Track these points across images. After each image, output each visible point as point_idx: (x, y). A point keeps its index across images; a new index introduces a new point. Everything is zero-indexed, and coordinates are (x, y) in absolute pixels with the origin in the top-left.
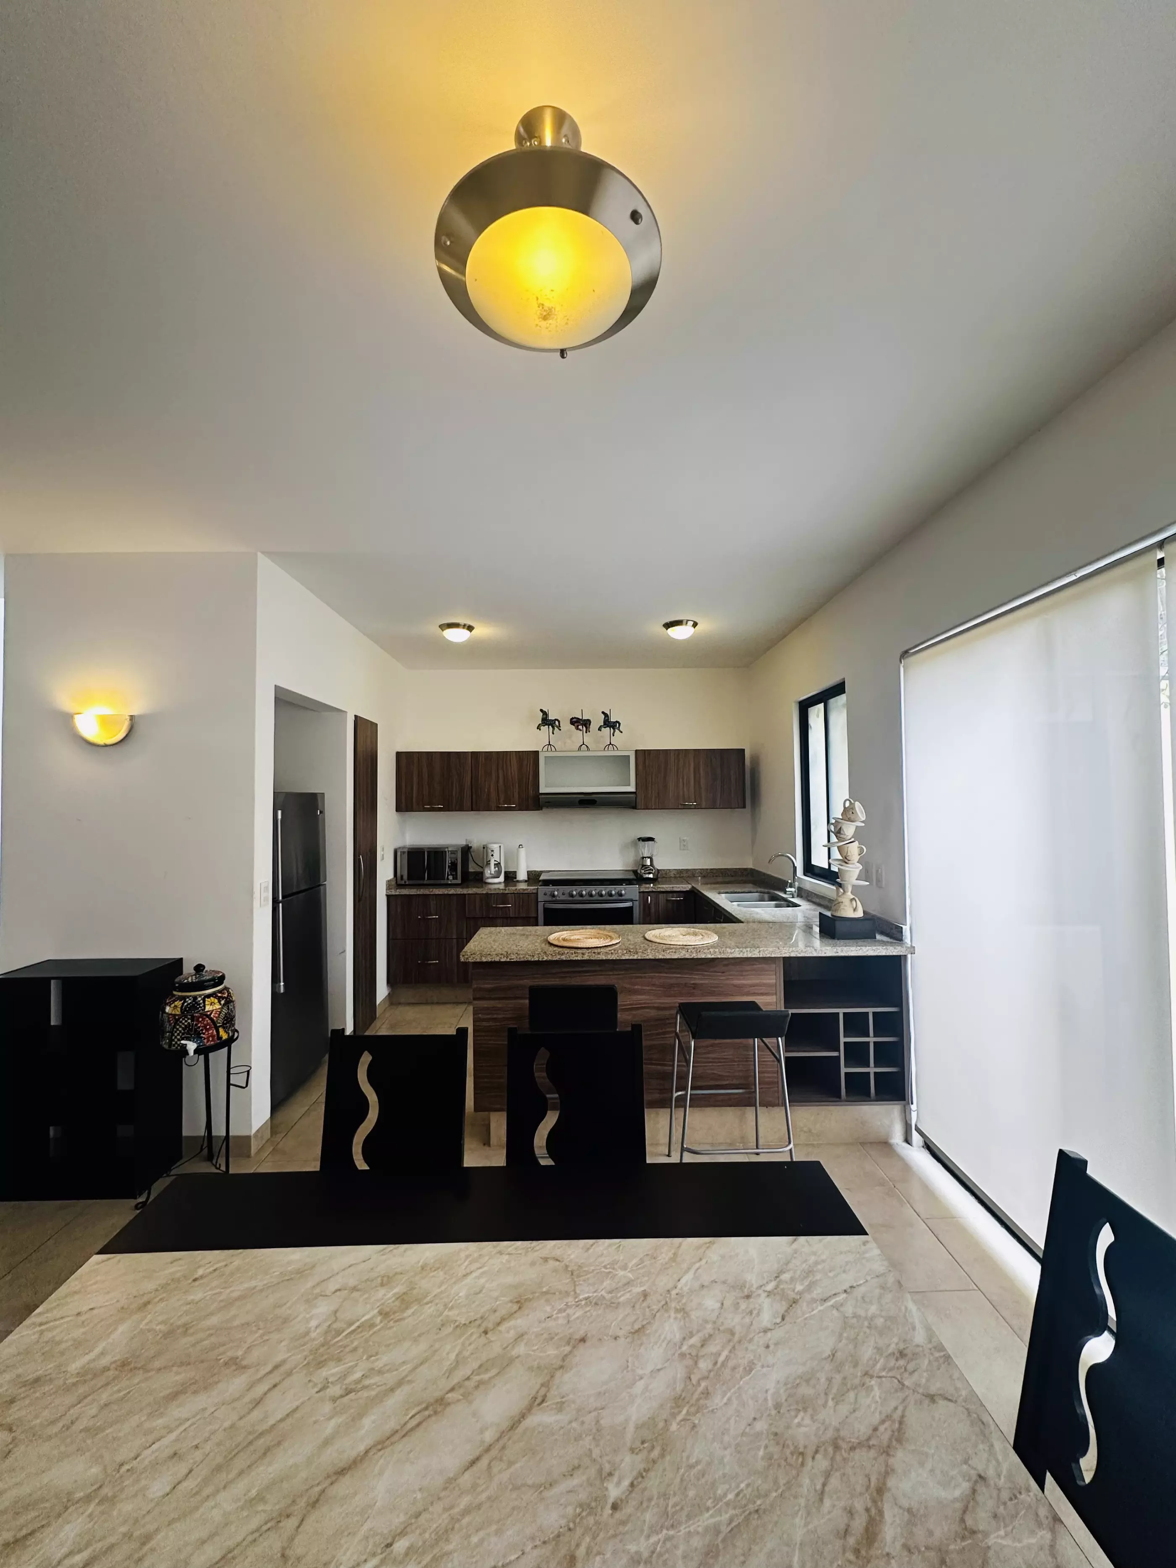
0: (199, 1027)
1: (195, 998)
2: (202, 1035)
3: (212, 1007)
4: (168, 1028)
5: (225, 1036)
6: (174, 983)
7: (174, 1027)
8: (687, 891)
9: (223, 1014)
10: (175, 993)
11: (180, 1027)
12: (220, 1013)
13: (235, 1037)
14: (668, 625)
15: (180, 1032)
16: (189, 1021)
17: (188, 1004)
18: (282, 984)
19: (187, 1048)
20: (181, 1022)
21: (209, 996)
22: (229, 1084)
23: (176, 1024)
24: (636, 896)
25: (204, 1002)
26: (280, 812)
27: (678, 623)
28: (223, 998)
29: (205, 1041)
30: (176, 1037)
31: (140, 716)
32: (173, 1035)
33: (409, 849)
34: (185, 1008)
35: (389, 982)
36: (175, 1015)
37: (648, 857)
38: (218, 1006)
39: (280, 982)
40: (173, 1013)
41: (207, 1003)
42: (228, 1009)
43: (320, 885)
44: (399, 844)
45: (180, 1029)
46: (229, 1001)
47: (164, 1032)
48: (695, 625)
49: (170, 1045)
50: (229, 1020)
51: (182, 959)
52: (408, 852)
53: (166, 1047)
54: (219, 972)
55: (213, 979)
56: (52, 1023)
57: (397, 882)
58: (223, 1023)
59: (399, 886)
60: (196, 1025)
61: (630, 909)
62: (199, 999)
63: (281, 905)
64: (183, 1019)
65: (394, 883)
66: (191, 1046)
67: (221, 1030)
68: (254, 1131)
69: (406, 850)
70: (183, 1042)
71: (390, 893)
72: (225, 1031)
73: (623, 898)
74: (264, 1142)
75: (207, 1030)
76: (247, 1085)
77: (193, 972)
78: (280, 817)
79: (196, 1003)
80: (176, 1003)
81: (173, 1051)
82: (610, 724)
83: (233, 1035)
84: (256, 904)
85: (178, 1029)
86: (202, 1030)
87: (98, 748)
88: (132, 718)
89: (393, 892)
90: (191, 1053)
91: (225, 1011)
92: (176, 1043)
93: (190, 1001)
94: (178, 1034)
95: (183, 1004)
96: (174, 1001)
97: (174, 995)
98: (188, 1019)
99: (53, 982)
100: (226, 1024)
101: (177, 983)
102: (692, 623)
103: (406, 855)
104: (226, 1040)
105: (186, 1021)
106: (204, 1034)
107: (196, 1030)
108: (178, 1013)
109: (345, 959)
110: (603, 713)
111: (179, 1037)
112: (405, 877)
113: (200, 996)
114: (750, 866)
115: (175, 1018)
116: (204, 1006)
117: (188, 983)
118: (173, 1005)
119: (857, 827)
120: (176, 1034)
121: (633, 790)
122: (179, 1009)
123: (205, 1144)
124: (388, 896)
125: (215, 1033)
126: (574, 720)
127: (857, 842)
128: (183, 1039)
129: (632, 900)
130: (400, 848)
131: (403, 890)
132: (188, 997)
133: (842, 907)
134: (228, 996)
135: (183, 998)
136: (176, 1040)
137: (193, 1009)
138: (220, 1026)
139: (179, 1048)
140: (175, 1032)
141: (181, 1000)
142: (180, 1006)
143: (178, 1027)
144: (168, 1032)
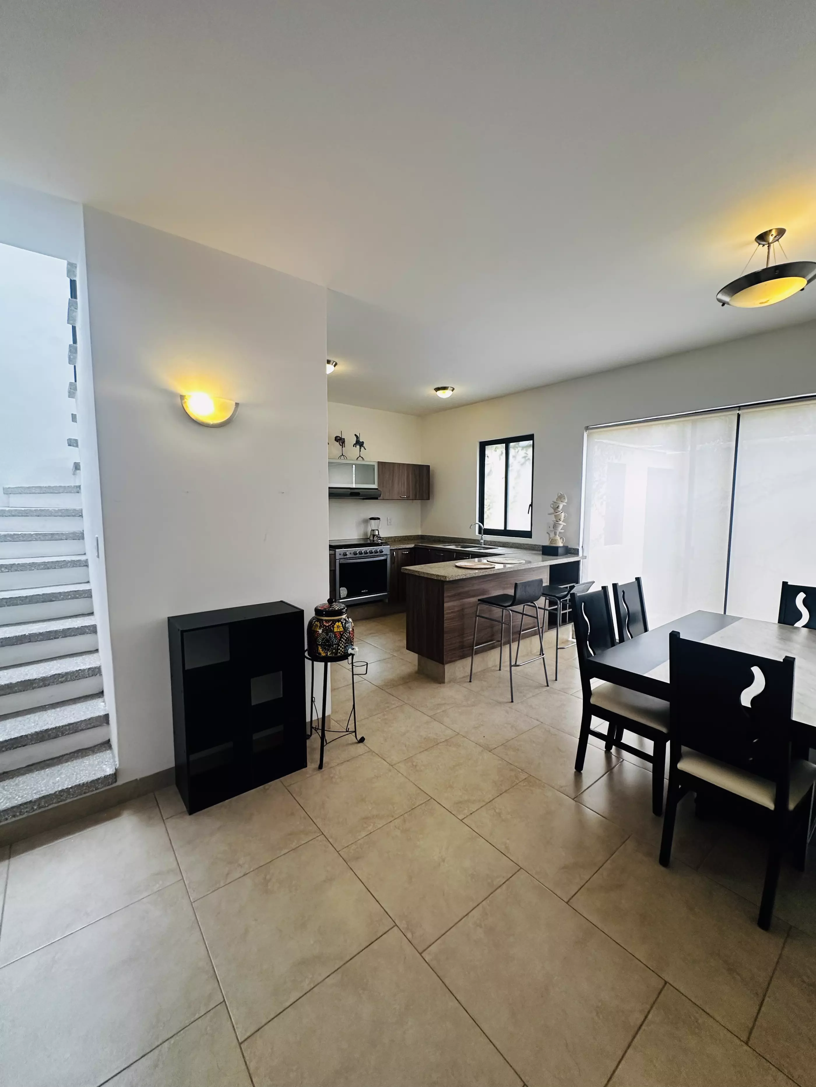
0: (351, 638)
7: (340, 640)
8: (412, 548)
11: (344, 639)
14: (437, 389)
23: (341, 637)
24: (388, 553)
27: (444, 388)
30: (341, 647)
36: (340, 632)
37: (377, 530)
40: (338, 630)
48: (453, 390)
61: (386, 560)
73: (383, 553)
82: (359, 443)
85: (342, 641)
92: (341, 651)
102: (452, 389)
108: (341, 630)
110: (356, 435)
113: (344, 619)
114: (420, 534)
115: (340, 634)
118: (337, 625)
119: (563, 505)
121: (376, 487)
122: (342, 627)
126: (339, 438)
127: (563, 513)
129: (386, 555)
133: (558, 542)
139: (343, 653)
140: (341, 643)
141: (339, 622)
142: (341, 625)
143: (342, 639)
144: (335, 644)
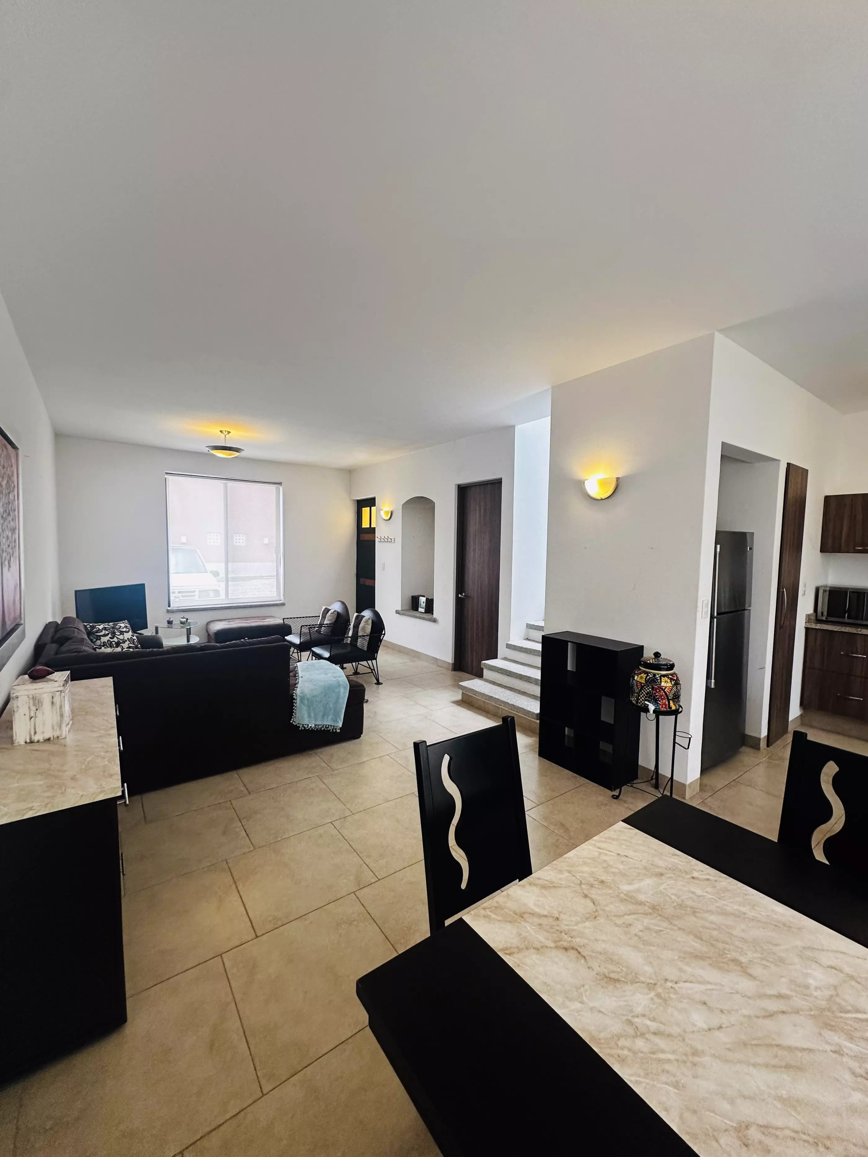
0: (657, 696)
1: (654, 675)
2: (658, 702)
3: (666, 684)
4: (637, 691)
5: (674, 708)
6: (641, 661)
7: (640, 691)
9: (673, 692)
10: (641, 668)
11: (644, 691)
12: (672, 689)
13: (680, 711)
15: (644, 695)
16: (650, 689)
17: (649, 678)
18: (713, 681)
19: (649, 707)
20: (645, 689)
21: (664, 676)
22: (674, 743)
23: (641, 689)
25: (661, 679)
26: (718, 546)
28: (674, 680)
29: (660, 706)
30: (641, 698)
31: (623, 478)
32: (640, 696)
33: (831, 587)
34: (648, 680)
35: (803, 704)
36: (641, 683)
38: (669, 685)
39: (711, 679)
40: (640, 681)
41: (662, 680)
42: (677, 688)
43: (745, 610)
44: (820, 583)
45: (644, 693)
46: (677, 683)
47: (633, 692)
49: (637, 702)
50: (676, 697)
51: (643, 646)
52: (830, 591)
53: (634, 702)
54: (670, 661)
55: (666, 665)
56: (568, 669)
57: (816, 617)
58: (673, 697)
59: (818, 621)
60: (655, 693)
62: (657, 676)
63: (715, 620)
64: (647, 687)
65: (813, 618)
66: (652, 707)
67: (671, 702)
68: (688, 783)
69: (828, 589)
70: (646, 702)
71: (809, 626)
72: (674, 704)
74: (695, 793)
75: (662, 699)
76: (688, 748)
77: (653, 656)
78: (718, 550)
79: (655, 678)
80: (642, 675)
81: (638, 706)
83: (679, 709)
84: (699, 615)
85: (643, 693)
86: (659, 698)
87: (596, 502)
88: (618, 479)
89: (813, 626)
90: (651, 712)
91: (675, 689)
92: (641, 702)
93: (651, 676)
94: (643, 697)
95: (646, 677)
96: (640, 673)
97: (640, 669)
98: (650, 688)
99: (569, 643)
100: (675, 699)
101: (643, 662)
103: (828, 593)
104: (674, 710)
105: (648, 689)
106: (660, 701)
107: (654, 697)
108: (642, 682)
109: (764, 675)
111: (643, 698)
112: (825, 613)
113: (658, 674)
115: (641, 685)
116: (661, 682)
117: (650, 663)
118: (640, 676)
120: (641, 696)
122: (644, 680)
123: (654, 777)
124: (807, 629)
125: (667, 703)
128: (646, 700)
130: (822, 586)
131: (824, 625)
132: (650, 673)
134: (677, 679)
135: (647, 673)
136: (641, 700)
137: (653, 681)
138: (671, 699)
139: (643, 705)
140: (641, 694)
141: (645, 674)
142: (644, 678)
143: (643, 691)
144: (636, 693)
